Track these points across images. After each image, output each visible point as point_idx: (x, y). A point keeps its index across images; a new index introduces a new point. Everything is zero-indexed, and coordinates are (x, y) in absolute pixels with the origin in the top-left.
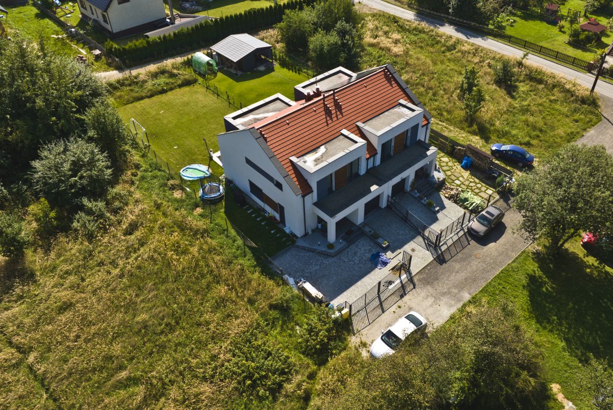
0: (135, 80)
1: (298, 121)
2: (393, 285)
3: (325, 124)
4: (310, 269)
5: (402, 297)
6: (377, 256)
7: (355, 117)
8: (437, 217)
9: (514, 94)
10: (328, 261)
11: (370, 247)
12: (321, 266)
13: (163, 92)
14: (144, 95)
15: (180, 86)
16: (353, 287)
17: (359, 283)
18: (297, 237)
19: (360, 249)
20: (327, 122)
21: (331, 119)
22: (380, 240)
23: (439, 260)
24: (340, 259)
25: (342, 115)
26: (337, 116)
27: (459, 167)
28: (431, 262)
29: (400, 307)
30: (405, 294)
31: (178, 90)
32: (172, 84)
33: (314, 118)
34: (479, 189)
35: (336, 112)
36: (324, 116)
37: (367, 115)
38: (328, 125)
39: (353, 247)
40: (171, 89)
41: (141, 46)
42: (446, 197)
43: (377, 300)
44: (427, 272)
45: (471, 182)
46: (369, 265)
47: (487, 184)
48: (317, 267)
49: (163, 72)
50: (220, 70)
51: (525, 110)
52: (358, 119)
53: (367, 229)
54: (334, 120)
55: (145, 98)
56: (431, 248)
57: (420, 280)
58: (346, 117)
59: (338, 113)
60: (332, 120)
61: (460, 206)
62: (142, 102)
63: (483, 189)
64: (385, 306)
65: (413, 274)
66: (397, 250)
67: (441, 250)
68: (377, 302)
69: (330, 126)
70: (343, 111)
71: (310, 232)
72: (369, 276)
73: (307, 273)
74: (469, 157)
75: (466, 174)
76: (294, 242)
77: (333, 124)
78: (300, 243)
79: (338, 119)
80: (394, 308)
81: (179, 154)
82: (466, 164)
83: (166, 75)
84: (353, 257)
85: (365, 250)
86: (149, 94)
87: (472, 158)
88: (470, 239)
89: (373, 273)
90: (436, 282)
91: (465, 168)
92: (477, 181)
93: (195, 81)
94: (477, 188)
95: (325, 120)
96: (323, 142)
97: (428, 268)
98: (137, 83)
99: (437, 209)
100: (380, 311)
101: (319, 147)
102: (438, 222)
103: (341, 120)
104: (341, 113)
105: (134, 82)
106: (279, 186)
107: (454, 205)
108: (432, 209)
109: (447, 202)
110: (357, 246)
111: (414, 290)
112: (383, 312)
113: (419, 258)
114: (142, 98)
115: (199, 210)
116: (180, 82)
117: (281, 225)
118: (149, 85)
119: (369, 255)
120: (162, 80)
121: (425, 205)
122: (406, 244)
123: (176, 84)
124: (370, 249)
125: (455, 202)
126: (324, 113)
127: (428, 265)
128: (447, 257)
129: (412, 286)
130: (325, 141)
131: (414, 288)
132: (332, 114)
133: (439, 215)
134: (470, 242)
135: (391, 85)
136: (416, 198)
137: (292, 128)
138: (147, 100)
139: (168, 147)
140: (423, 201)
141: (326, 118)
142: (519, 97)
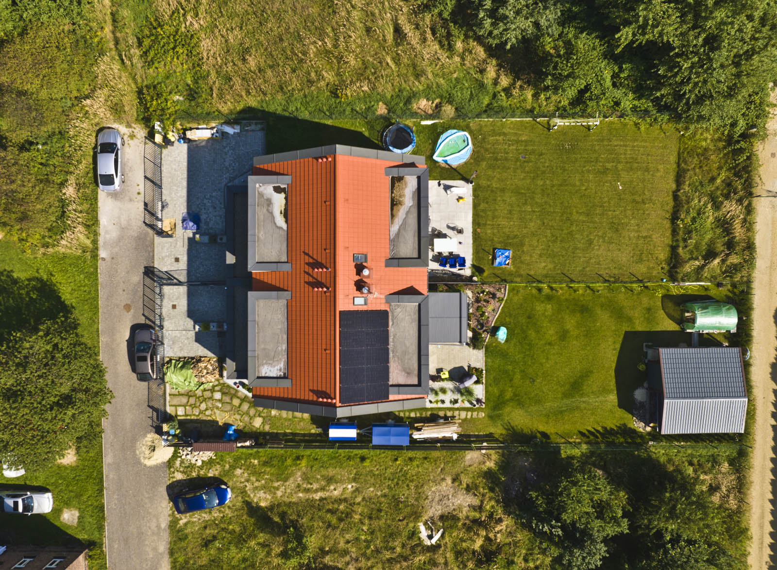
5: (146, 204)
6: (197, 221)
8: (191, 317)
11: (210, 226)
12: (226, 168)
14: (686, 189)
16: (185, 176)
17: (185, 184)
19: (216, 216)
23: (151, 271)
24: (220, 190)
25: (306, 283)
27: (235, 424)
28: (153, 262)
29: (139, 193)
30: (145, 209)
33: (319, 243)
34: (192, 406)
38: (304, 253)
39: (223, 212)
42: (204, 355)
44: (149, 248)
45: (207, 409)
46: (194, 209)
52: (294, 298)
54: (307, 266)
55: (676, 186)
56: (165, 276)
57: (146, 234)
58: (302, 284)
60: (307, 263)
61: (185, 358)
63: (189, 410)
64: (149, 183)
65: (155, 235)
66: (189, 245)
69: (302, 255)
77: (302, 261)
79: (304, 272)
80: (141, 188)
81: (508, 153)
82: (228, 429)
85: (211, 220)
88: (148, 322)
90: (134, 244)
92: (203, 417)
93: (672, 276)
94: (195, 406)
95: (311, 254)
97: (151, 253)
99: (197, 329)
100: (149, 176)
103: (302, 276)
110: (220, 216)
111: (143, 220)
112: (146, 177)
115: (382, 110)
119: (203, 217)
121: (209, 320)
122: (188, 261)
124: (208, 223)
126: (319, 260)
128: (148, 281)
129: (147, 221)
130: (290, 235)
133: (191, 323)
141: (313, 257)
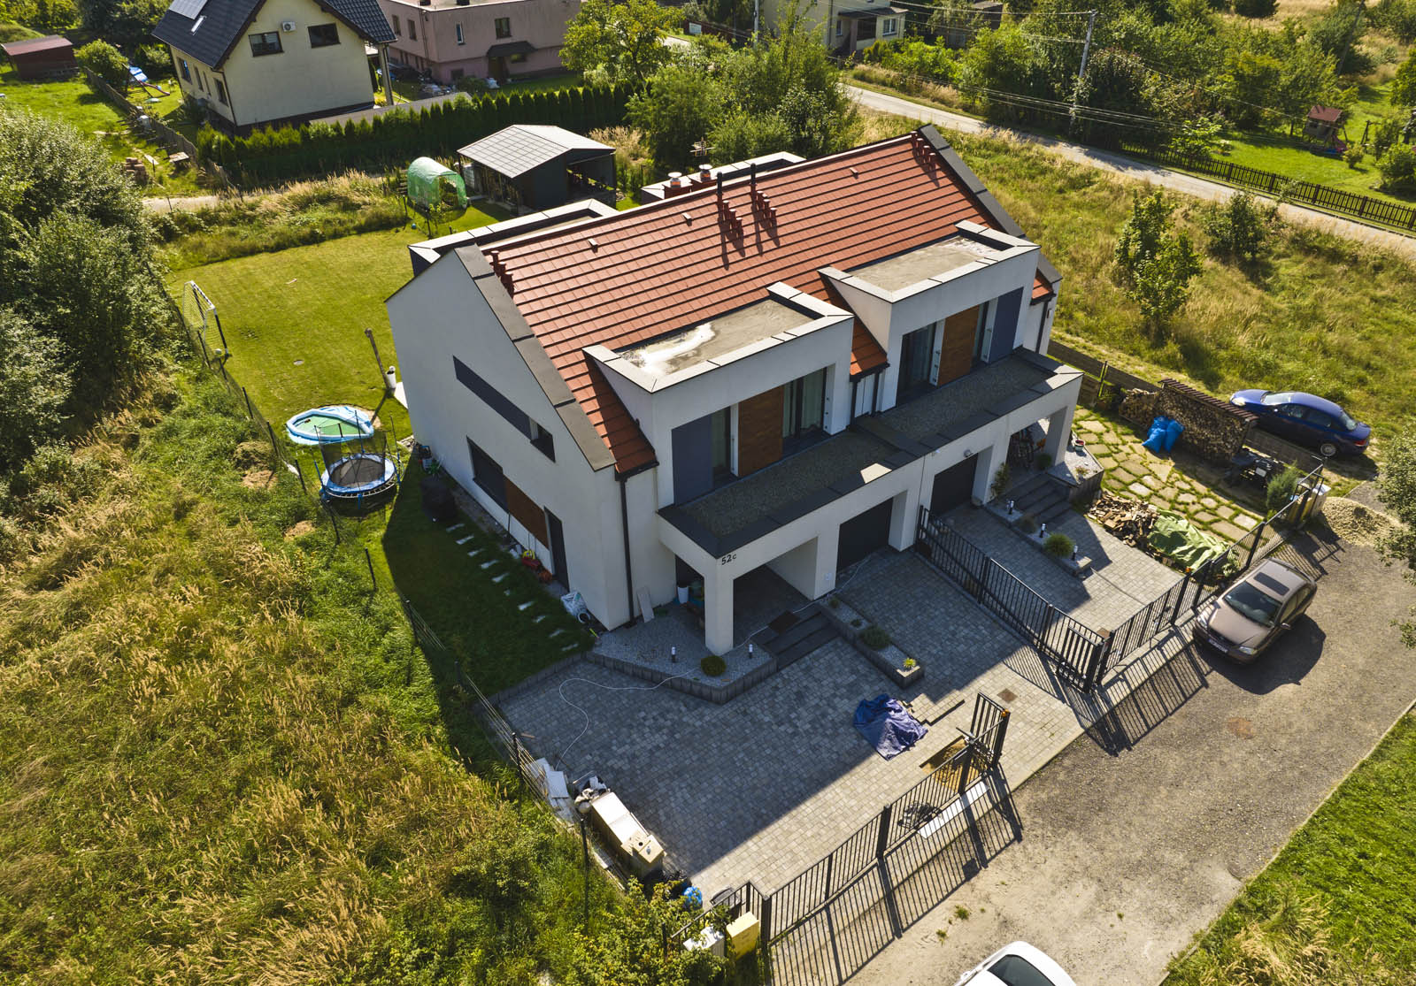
0: (248, 213)
1: (628, 244)
2: (936, 823)
3: (720, 262)
4: (633, 743)
5: (971, 871)
6: (878, 709)
7: (819, 252)
8: (1084, 589)
9: (1269, 280)
10: (701, 716)
11: (852, 678)
12: (672, 733)
13: (313, 239)
14: (260, 244)
15: (361, 230)
16: (785, 822)
17: (808, 807)
18: (601, 629)
19: (818, 681)
20: (724, 255)
21: (741, 250)
22: (889, 655)
23: (1104, 734)
24: (745, 713)
25: (777, 243)
26: (759, 244)
27: (1139, 447)
28: (1076, 741)
29: (963, 915)
30: (985, 863)
31: (354, 238)
32: (341, 223)
33: (682, 240)
34: (1213, 512)
35: (758, 233)
36: (717, 240)
37: (857, 250)
38: (727, 265)
39: (793, 672)
40: (336, 236)
41: (286, 140)
42: (1108, 529)
43: (874, 879)
44: (1061, 777)
45: (1182, 491)
46: (849, 740)
47: (1235, 500)
48: (659, 739)
49: (325, 200)
50: (475, 204)
51: (1308, 318)
52: (826, 260)
53: (846, 616)
54: (748, 253)
55: (260, 252)
56: (1072, 693)
57: (1038, 809)
58: (788, 251)
59: (764, 236)
60: (743, 254)
61: (1159, 559)
62: (248, 260)
63: (1225, 512)
64: (907, 904)
65: (1012, 784)
66: (949, 691)
67: (1107, 701)
68: (871, 890)
69: (733, 269)
70: (780, 232)
71: (648, 615)
72: (847, 780)
73: (621, 757)
74: (1169, 418)
75: (1165, 468)
76: (589, 644)
77: (745, 265)
78: (608, 649)
79: (761, 253)
80: (939, 918)
81: (302, 378)
82: (1162, 439)
83: (334, 205)
84: (792, 709)
85: (837, 687)
86: (273, 243)
87: (1180, 419)
88: (1205, 667)
89: (860, 770)
90: (1098, 820)
91: (1160, 449)
92: (1201, 488)
93: (403, 221)
94: (1205, 509)
95: (719, 251)
96: (704, 314)
97: (1067, 762)
98: (251, 219)
99: (1084, 562)
100: (883, 926)
101: (691, 327)
102: (1087, 605)
103: (771, 256)
104: (775, 238)
105: (245, 216)
106: (544, 443)
107: (1139, 554)
108: (1069, 563)
109: (1110, 544)
110: (808, 670)
111: (1016, 846)
112: (898, 931)
113: (1029, 723)
114: (253, 251)
115: (304, 529)
116: (360, 219)
117: (552, 589)
118: (280, 224)
119: (847, 706)
120: (317, 215)
121: (1041, 550)
122: (983, 672)
123: (351, 225)
124: (851, 685)
125: (1141, 545)
126: (717, 229)
127: (1064, 753)
128: (1131, 726)
129: (1008, 832)
130: (713, 312)
131: (1018, 837)
132: (742, 237)
133: (1091, 584)
134: (1209, 679)
135: (935, 180)
136: (1010, 526)
137: (607, 262)
138: (264, 257)
139: (276, 363)
140: (1034, 537)
141: (723, 244)
142: (1283, 288)
